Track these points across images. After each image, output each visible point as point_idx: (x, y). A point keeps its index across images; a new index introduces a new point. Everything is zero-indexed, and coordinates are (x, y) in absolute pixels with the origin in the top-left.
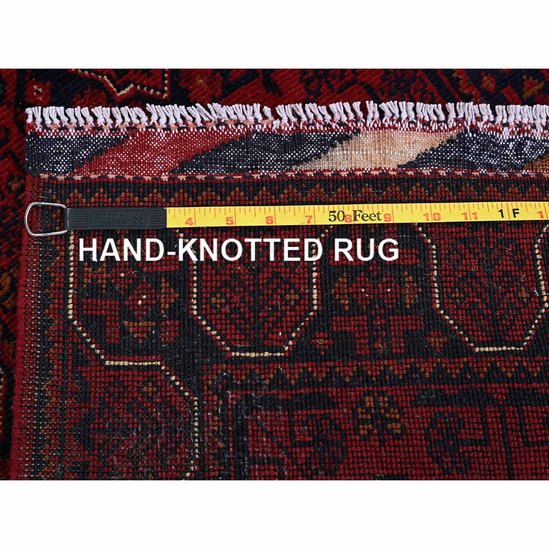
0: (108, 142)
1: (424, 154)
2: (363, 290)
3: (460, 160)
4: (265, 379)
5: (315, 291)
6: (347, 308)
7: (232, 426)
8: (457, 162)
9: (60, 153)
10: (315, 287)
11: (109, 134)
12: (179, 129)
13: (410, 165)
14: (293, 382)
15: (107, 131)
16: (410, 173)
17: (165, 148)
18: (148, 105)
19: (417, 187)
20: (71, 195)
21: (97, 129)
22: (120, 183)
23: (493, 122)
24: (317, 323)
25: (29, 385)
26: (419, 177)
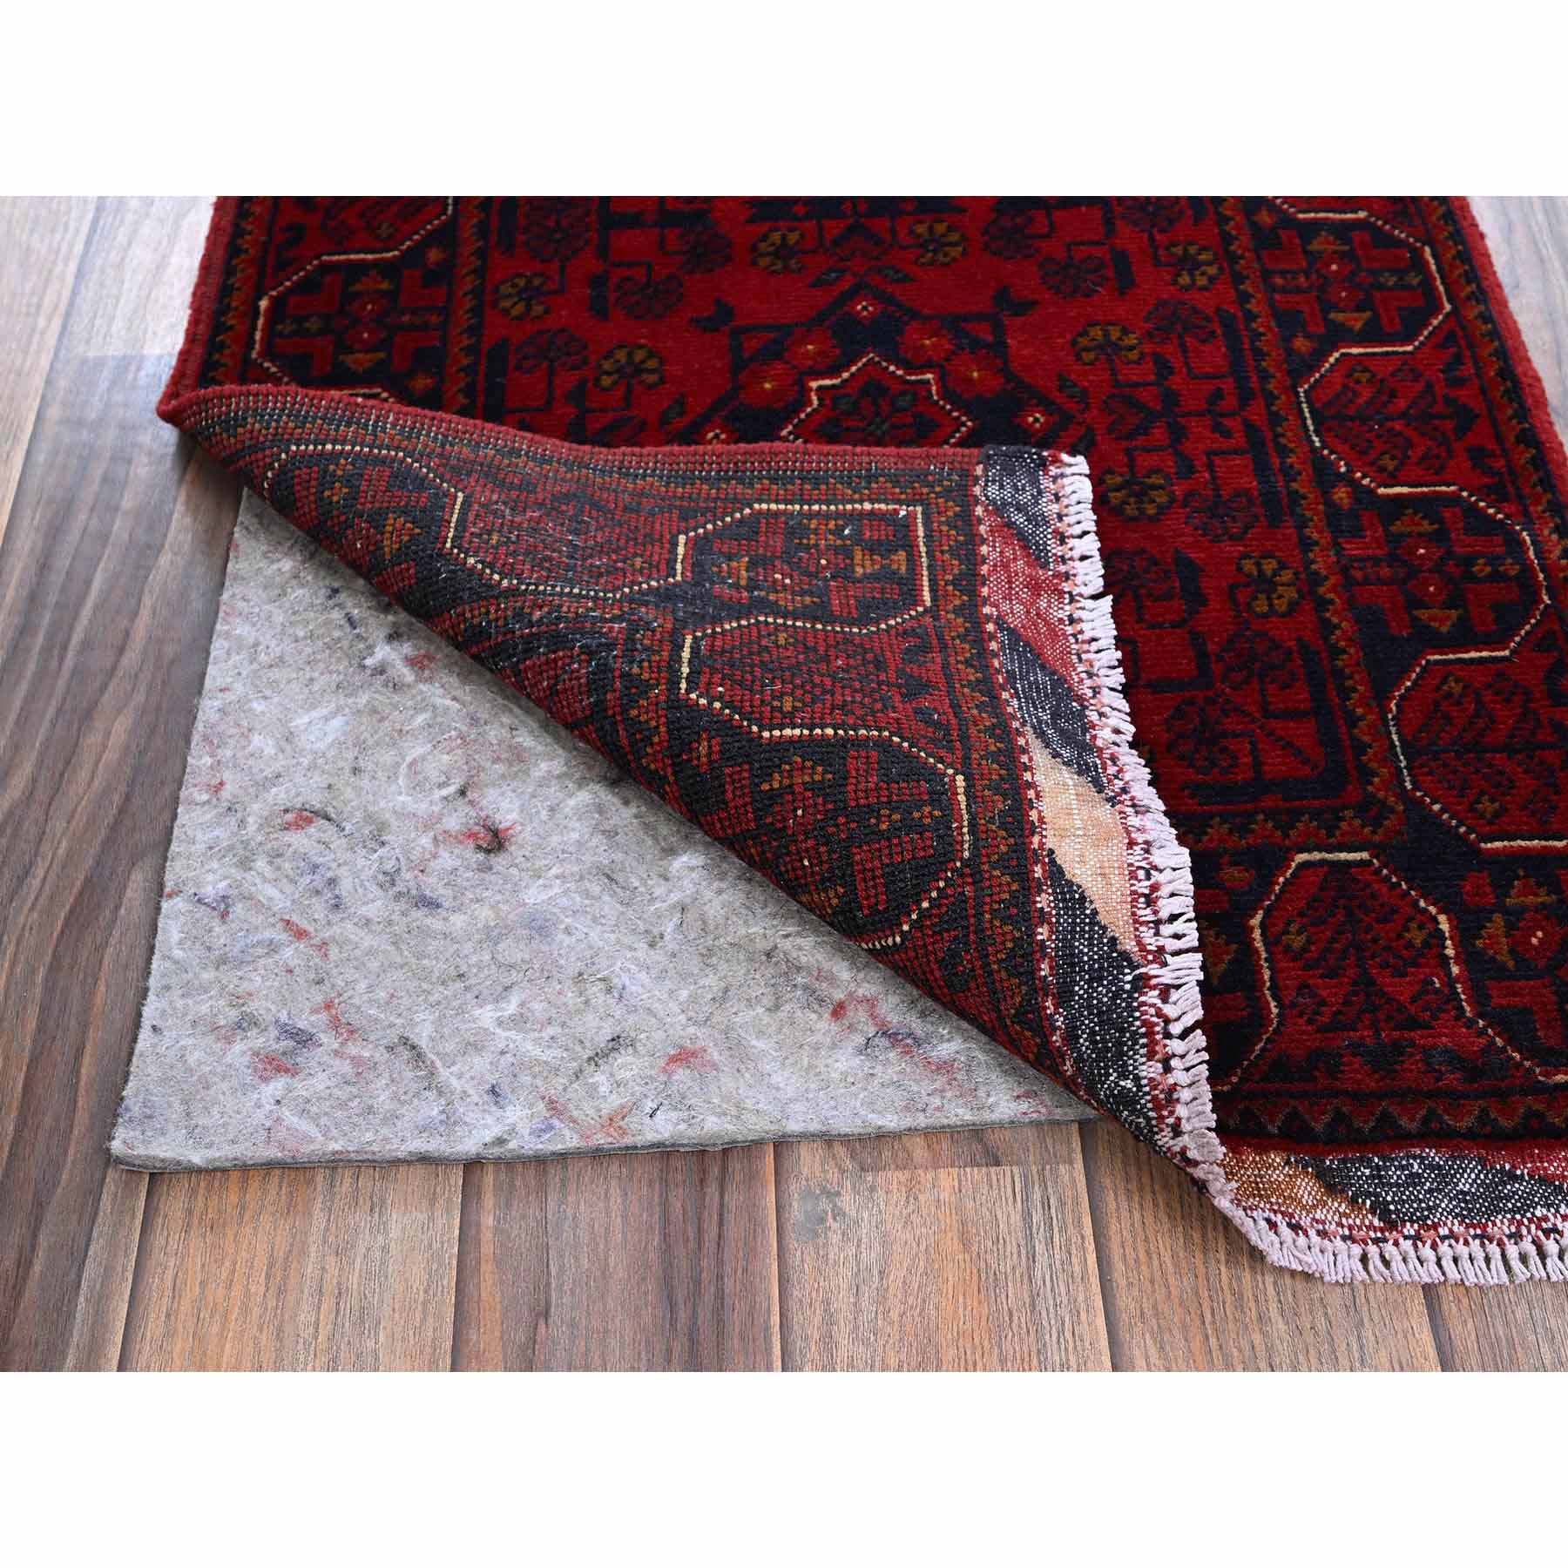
0: (1042, 551)
1: (1083, 898)
2: (800, 812)
3: (1073, 965)
4: (641, 668)
5: (797, 732)
6: (766, 787)
7: (566, 628)
8: (1069, 959)
9: (1017, 490)
10: (806, 732)
11: (1055, 555)
12: (1074, 635)
13: (1056, 873)
14: (634, 713)
15: (1059, 550)
16: (1038, 871)
17: (1038, 614)
18: (1111, 597)
19: (1009, 884)
20: (951, 504)
21: (1062, 539)
22: (975, 560)
23: (1168, 1035)
24: (737, 738)
25: (656, 463)
26: (1030, 888)
